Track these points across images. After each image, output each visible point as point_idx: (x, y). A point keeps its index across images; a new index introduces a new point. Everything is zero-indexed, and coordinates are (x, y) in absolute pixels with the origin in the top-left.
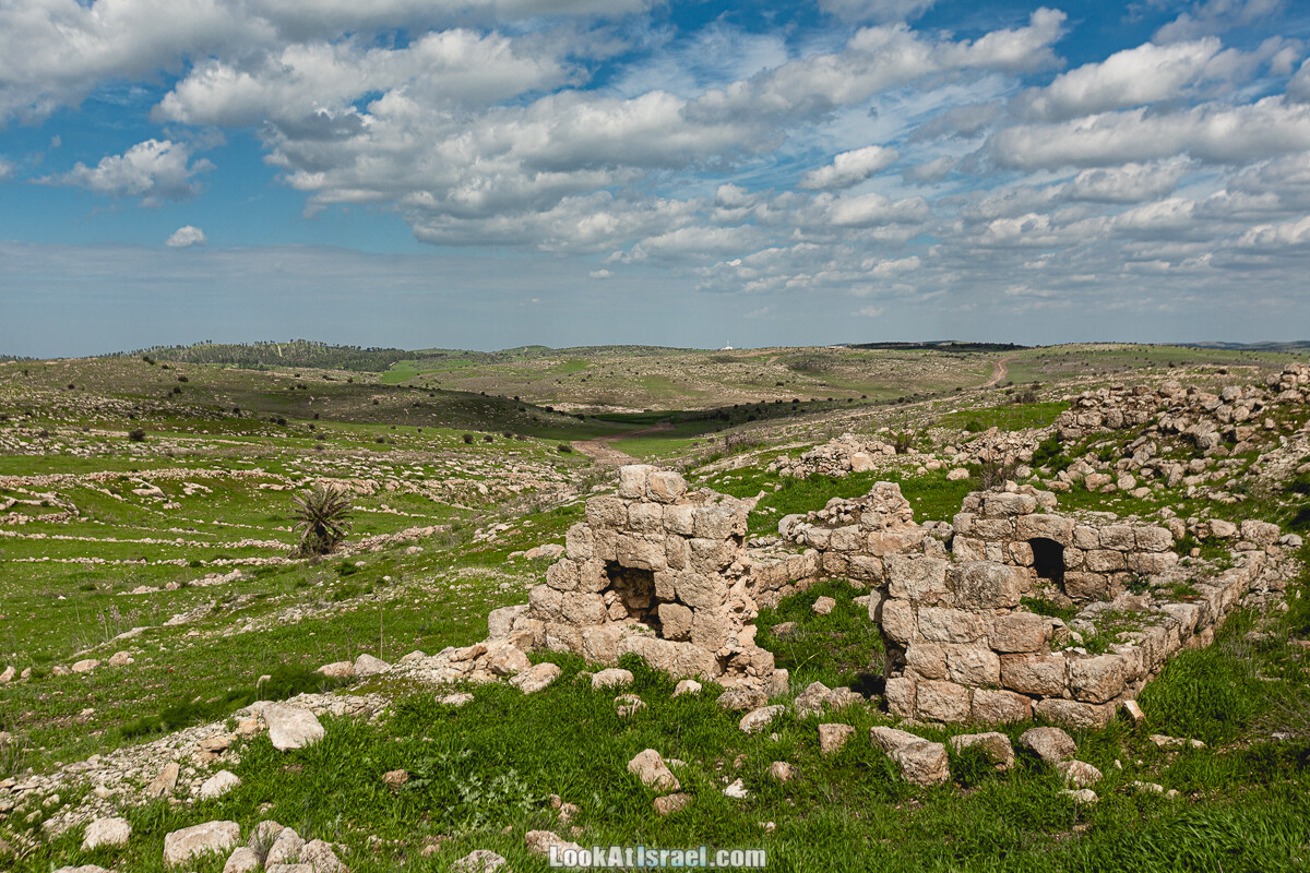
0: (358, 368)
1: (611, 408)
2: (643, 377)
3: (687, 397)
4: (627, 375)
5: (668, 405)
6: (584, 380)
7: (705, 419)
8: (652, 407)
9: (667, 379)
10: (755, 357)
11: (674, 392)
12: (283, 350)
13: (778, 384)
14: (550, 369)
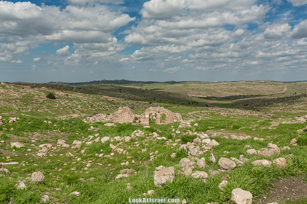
0: (137, 85)
1: (199, 96)
2: (205, 89)
3: (216, 94)
4: (201, 88)
5: (212, 95)
6: (192, 90)
7: (224, 99)
8: (208, 96)
9: (210, 89)
10: (226, 84)
11: (213, 92)
12: (120, 82)
13: (236, 91)
14: (181, 87)
